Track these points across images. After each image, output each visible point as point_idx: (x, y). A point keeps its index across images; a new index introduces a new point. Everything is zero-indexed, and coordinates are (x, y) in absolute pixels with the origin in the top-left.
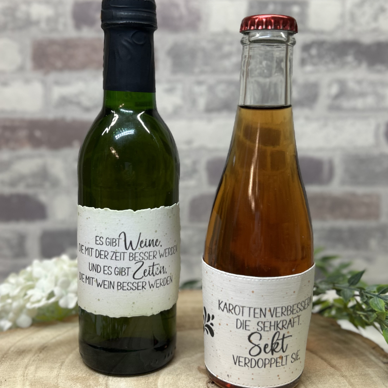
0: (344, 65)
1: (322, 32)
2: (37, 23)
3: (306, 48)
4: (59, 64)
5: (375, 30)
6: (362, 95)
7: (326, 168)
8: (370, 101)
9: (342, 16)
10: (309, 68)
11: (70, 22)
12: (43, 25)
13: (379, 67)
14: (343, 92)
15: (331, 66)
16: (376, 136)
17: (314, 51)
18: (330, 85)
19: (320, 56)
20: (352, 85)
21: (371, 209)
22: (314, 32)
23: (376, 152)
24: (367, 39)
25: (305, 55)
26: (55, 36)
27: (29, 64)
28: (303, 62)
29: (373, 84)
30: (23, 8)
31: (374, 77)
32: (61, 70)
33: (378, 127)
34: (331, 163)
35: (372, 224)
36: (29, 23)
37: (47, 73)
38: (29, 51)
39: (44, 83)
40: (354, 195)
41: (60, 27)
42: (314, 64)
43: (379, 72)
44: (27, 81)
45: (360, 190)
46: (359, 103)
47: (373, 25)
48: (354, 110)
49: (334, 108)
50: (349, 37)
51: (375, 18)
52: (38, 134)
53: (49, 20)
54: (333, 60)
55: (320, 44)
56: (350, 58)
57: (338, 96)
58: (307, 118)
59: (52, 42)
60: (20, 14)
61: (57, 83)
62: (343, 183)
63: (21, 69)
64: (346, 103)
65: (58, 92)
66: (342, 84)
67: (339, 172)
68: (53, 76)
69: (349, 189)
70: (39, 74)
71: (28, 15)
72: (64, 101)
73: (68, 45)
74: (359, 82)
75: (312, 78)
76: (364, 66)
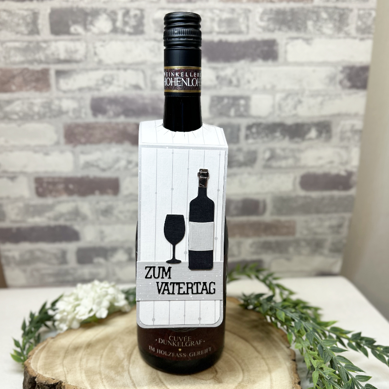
0: (274, 138)
1: (260, 117)
2: (67, 112)
3: (249, 128)
4: (83, 140)
5: (295, 115)
6: (286, 158)
7: (261, 206)
8: (290, 162)
9: (273, 106)
10: (251, 141)
11: (89, 112)
12: (71, 114)
13: (297, 139)
14: (273, 157)
15: (266, 139)
16: (294, 184)
17: (254, 130)
18: (264, 152)
19: (258, 133)
20: (279, 152)
21: (290, 229)
22: (254, 117)
23: (293, 195)
24: (289, 122)
25: (248, 132)
26: (79, 121)
27: (62, 140)
28: (247, 137)
29: (292, 150)
30: (56, 102)
31: (293, 146)
32: (85, 144)
33: (295, 179)
34: (264, 202)
35: (290, 238)
36: (61, 113)
37: (75, 146)
38: (62, 132)
39: (73, 153)
40: (279, 221)
41: (83, 115)
42: (254, 138)
43: (297, 142)
44: (62, 152)
45: (283, 218)
46: (283, 163)
47: (294, 112)
48: (280, 168)
49: (267, 167)
50: (277, 120)
51: (295, 108)
52: (71, 186)
53: (74, 110)
54: (267, 135)
55: (258, 125)
56: (278, 134)
57: (269, 159)
58: (250, 174)
59: (78, 126)
60: (54, 107)
61: (82, 153)
62: (272, 214)
63: (57, 143)
64: (274, 164)
65: (83, 159)
66: (273, 151)
67: (270, 207)
68: (79, 148)
69: (276, 218)
70: (69, 147)
71: (60, 107)
72: (88, 165)
73: (88, 127)
74: (284, 150)
75: (253, 148)
76: (287, 138)
